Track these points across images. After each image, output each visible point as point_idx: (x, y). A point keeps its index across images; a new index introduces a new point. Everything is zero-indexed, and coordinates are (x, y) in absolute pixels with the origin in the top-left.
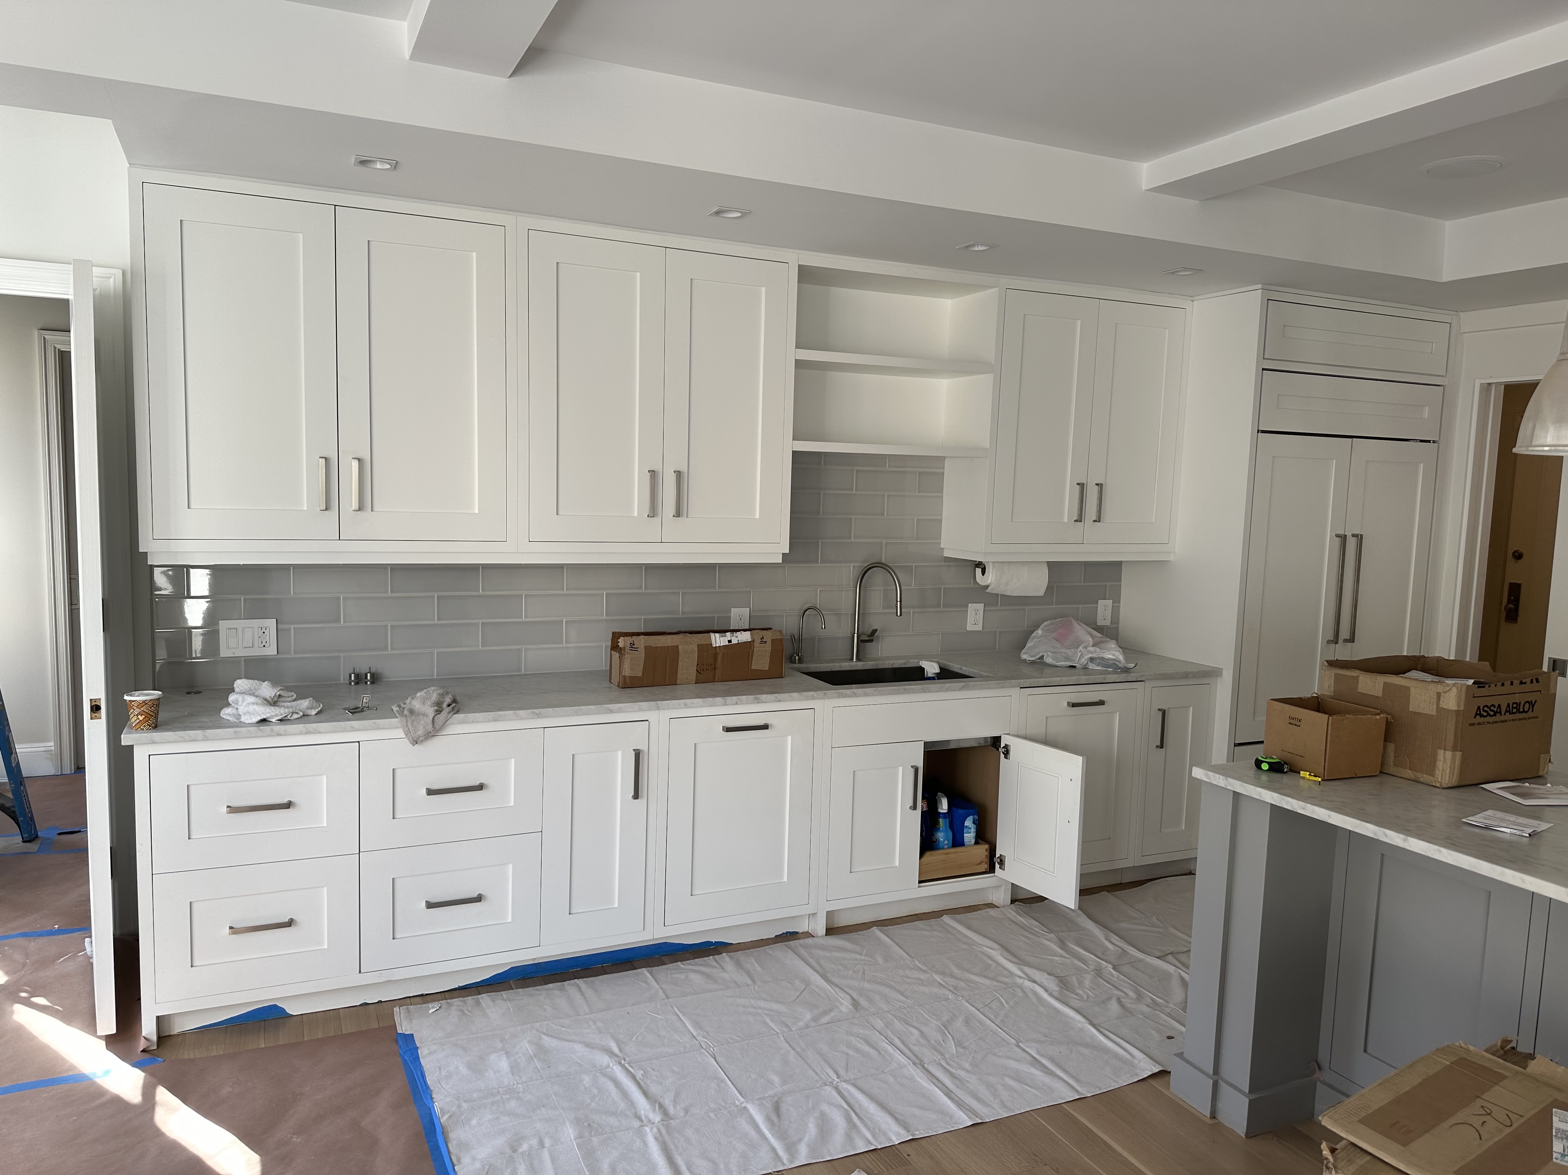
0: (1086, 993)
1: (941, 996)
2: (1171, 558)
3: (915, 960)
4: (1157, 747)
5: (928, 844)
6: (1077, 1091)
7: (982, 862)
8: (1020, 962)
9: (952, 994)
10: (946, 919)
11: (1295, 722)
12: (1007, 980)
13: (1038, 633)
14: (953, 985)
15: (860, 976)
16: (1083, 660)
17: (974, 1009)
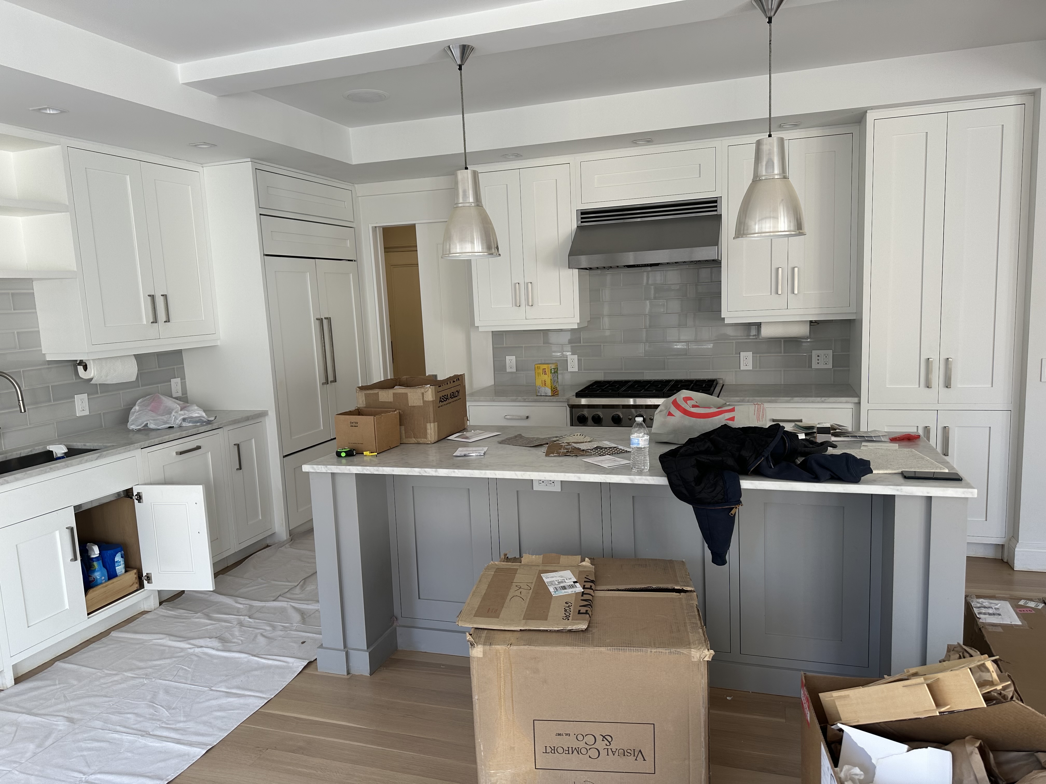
0: (239, 639)
1: (138, 685)
2: (219, 343)
3: (104, 670)
4: (237, 469)
5: (89, 585)
6: (264, 698)
7: (134, 583)
8: (186, 639)
9: (146, 679)
10: (114, 634)
11: (354, 425)
12: (182, 654)
13: (135, 409)
14: (143, 674)
15: (63, 700)
16: (177, 421)
17: (167, 682)
